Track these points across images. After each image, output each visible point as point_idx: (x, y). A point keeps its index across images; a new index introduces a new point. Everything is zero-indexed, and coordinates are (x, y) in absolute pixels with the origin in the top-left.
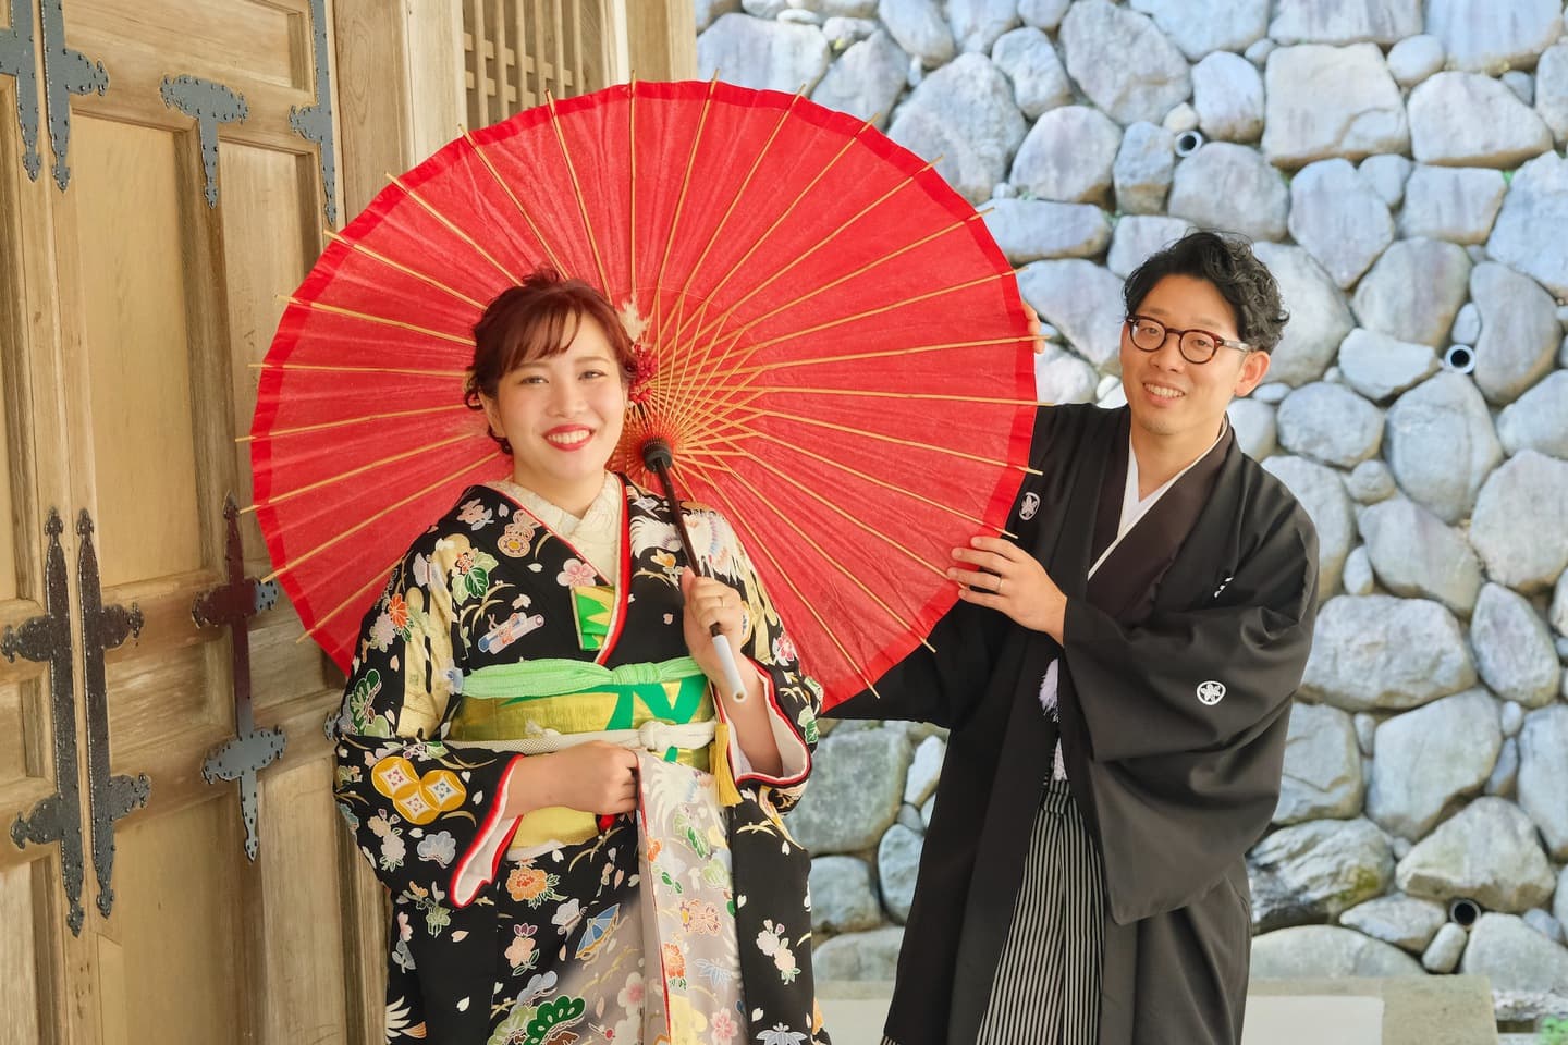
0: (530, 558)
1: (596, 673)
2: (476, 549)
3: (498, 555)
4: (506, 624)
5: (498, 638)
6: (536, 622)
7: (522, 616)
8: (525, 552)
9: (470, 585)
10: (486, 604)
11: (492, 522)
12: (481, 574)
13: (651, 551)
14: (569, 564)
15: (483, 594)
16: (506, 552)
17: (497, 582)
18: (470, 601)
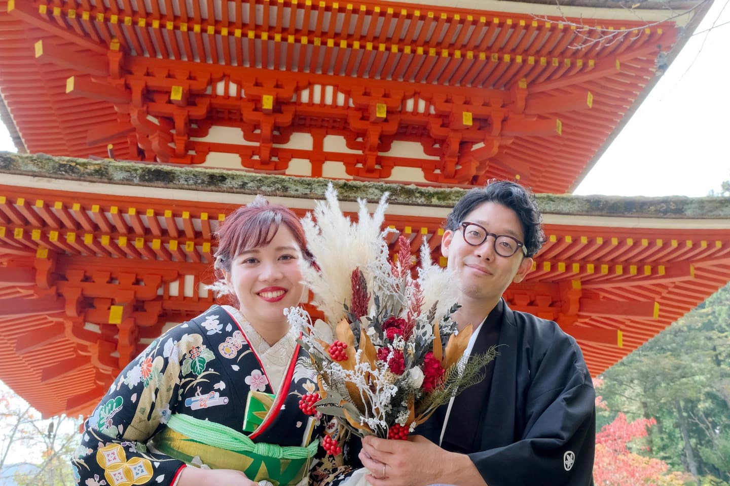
0: (234, 361)
1: (245, 443)
2: (205, 346)
3: (217, 353)
4: (206, 396)
5: (200, 401)
6: (224, 401)
7: (217, 394)
8: (232, 356)
9: (193, 366)
10: (199, 380)
11: (221, 332)
12: (202, 361)
13: (303, 380)
14: (256, 372)
15: (200, 374)
16: (222, 353)
17: (210, 369)
18: (190, 375)
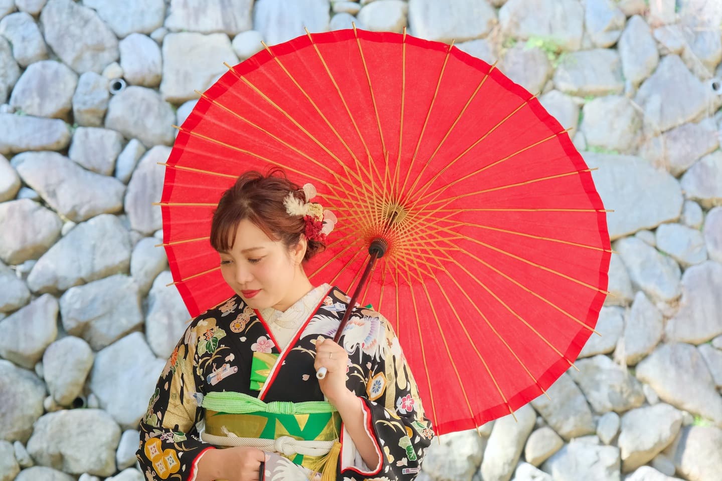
0: (242, 334)
2: (218, 327)
5: (217, 376)
6: (234, 370)
8: (241, 330)
10: (214, 357)
12: (215, 340)
15: (214, 352)
17: (221, 346)
18: (206, 355)
